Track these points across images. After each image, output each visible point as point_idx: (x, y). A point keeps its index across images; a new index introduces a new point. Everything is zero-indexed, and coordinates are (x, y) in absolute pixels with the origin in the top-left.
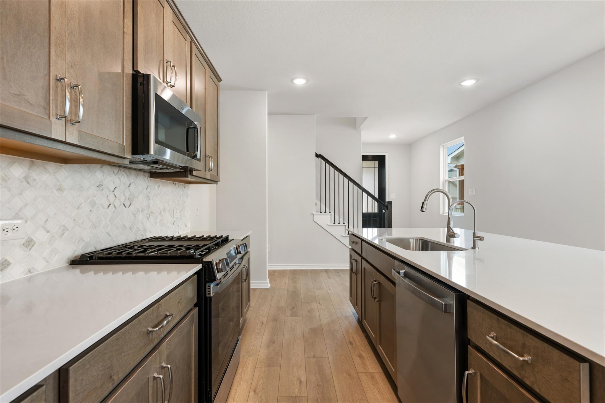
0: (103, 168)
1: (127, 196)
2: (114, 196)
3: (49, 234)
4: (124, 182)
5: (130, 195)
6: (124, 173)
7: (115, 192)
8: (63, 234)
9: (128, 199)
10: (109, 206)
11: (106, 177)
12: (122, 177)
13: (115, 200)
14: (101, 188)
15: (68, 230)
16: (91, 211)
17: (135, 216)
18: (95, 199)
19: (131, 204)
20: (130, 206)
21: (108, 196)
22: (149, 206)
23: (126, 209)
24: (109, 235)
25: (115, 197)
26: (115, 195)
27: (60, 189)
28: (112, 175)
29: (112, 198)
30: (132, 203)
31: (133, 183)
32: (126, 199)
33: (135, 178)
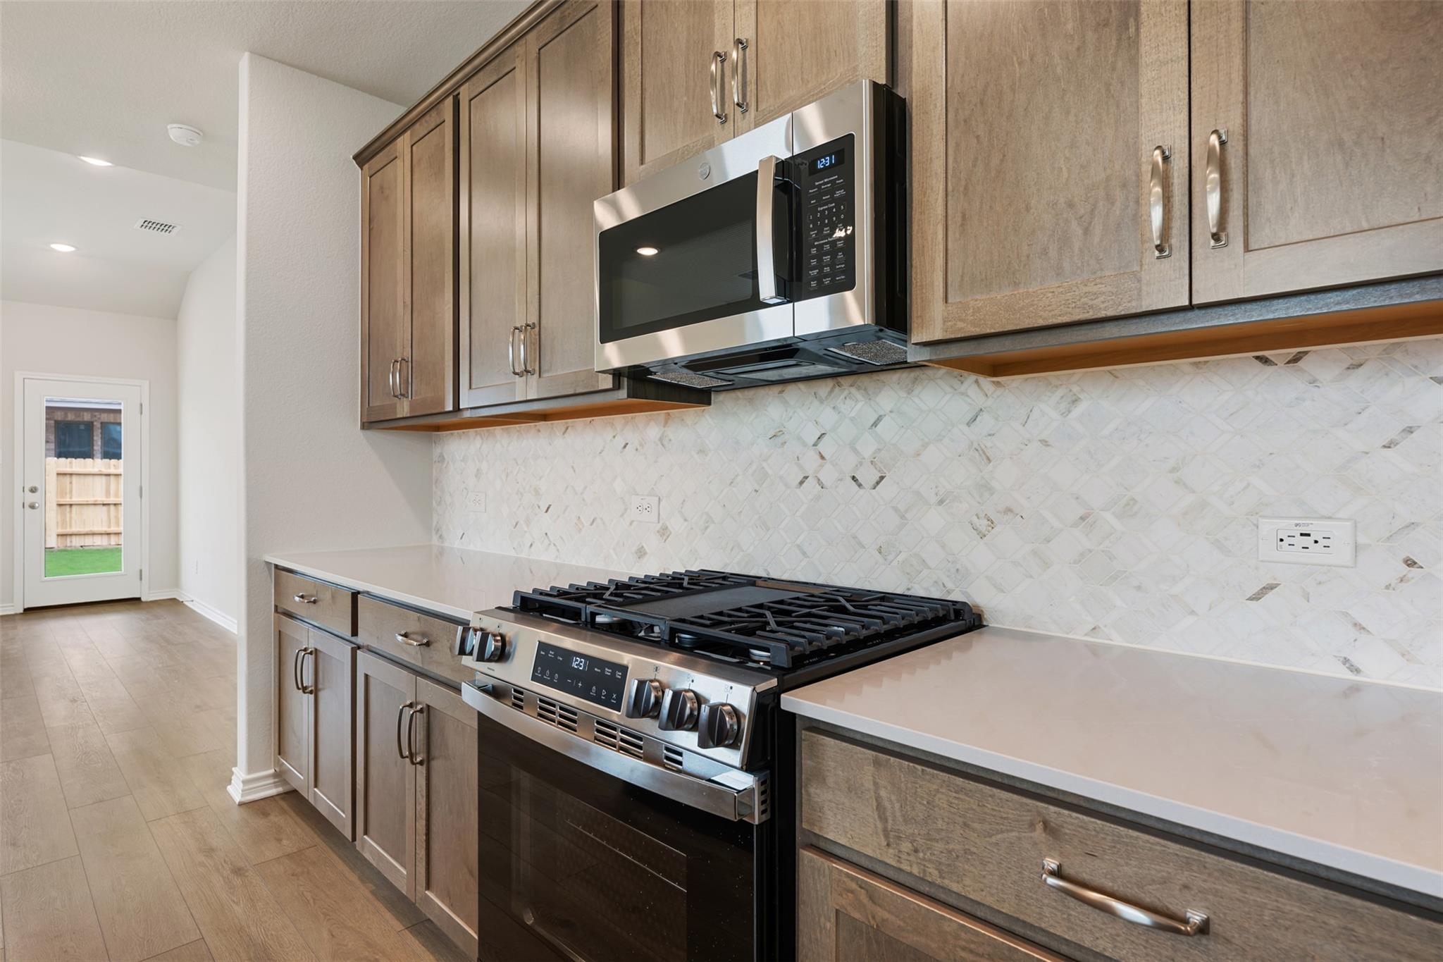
0: (786, 395)
1: (867, 451)
2: (818, 457)
3: (686, 523)
4: (853, 414)
5: (879, 450)
6: (853, 390)
7: (821, 447)
8: (706, 528)
9: (872, 462)
10: (801, 483)
11: (795, 412)
12: (844, 403)
13: (822, 466)
14: (780, 440)
15: (713, 522)
16: (756, 491)
17: (903, 517)
18: (765, 465)
19: (882, 478)
20: (878, 483)
21: (798, 457)
22: (985, 488)
23: (861, 491)
24: (804, 553)
26: (820, 453)
27: (702, 451)
28: (811, 402)
29: (810, 460)
30: (887, 474)
31: (891, 412)
32: (861, 464)
33: (903, 394)
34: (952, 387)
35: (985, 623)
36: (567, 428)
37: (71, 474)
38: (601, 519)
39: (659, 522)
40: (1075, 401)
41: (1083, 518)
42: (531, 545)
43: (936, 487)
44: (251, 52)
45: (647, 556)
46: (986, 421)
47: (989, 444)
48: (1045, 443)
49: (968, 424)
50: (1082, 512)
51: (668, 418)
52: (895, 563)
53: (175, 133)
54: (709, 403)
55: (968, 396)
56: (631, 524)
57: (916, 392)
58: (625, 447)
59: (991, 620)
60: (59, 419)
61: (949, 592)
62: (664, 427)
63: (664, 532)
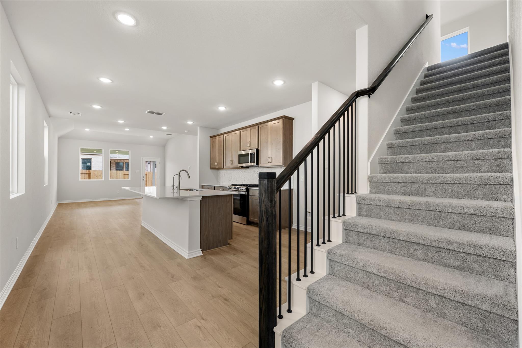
37: (126, 174)
44: (200, 126)
51: (245, 169)
53: (186, 131)
54: (249, 168)
60: (116, 161)
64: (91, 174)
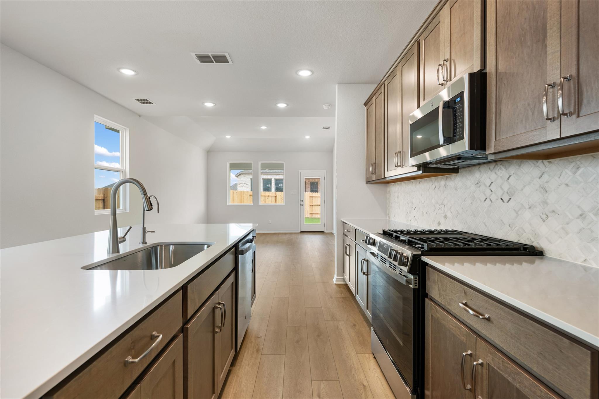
0: (480, 169)
1: (506, 189)
2: (490, 191)
3: (452, 214)
4: (501, 175)
5: (510, 188)
6: (501, 166)
7: (491, 187)
8: (457, 216)
9: (507, 193)
10: (485, 200)
11: (483, 175)
12: (498, 171)
13: (491, 194)
14: (478, 185)
15: (459, 214)
16: (472, 203)
17: (517, 213)
18: (474, 194)
19: (510, 199)
20: (509, 200)
21: (484, 191)
22: (545, 203)
23: (504, 203)
24: (486, 226)
25: (492, 191)
26: (491, 189)
27: (456, 189)
28: (488, 171)
29: (488, 192)
30: (512, 197)
31: (513, 174)
32: (504, 193)
33: (517, 167)
34: (534, 164)
35: (545, 255)
36: (420, 182)
37: (313, 197)
38: (429, 212)
39: (444, 213)
40: (578, 168)
41: (581, 215)
42: (411, 220)
43: (528, 202)
44: (338, 84)
45: (441, 225)
46: (546, 176)
47: (546, 186)
48: (567, 185)
49: (539, 178)
50: (580, 212)
51: (447, 178)
52: (514, 230)
54: (458, 173)
55: (539, 167)
56: (436, 214)
57: (521, 166)
58: (435, 188)
59: (548, 254)
61: (532, 242)
62: (446, 181)
63: (445, 217)
64: (277, 197)
